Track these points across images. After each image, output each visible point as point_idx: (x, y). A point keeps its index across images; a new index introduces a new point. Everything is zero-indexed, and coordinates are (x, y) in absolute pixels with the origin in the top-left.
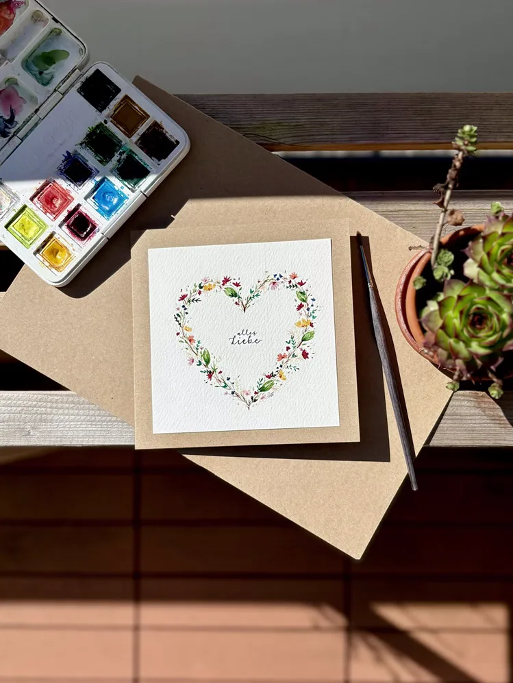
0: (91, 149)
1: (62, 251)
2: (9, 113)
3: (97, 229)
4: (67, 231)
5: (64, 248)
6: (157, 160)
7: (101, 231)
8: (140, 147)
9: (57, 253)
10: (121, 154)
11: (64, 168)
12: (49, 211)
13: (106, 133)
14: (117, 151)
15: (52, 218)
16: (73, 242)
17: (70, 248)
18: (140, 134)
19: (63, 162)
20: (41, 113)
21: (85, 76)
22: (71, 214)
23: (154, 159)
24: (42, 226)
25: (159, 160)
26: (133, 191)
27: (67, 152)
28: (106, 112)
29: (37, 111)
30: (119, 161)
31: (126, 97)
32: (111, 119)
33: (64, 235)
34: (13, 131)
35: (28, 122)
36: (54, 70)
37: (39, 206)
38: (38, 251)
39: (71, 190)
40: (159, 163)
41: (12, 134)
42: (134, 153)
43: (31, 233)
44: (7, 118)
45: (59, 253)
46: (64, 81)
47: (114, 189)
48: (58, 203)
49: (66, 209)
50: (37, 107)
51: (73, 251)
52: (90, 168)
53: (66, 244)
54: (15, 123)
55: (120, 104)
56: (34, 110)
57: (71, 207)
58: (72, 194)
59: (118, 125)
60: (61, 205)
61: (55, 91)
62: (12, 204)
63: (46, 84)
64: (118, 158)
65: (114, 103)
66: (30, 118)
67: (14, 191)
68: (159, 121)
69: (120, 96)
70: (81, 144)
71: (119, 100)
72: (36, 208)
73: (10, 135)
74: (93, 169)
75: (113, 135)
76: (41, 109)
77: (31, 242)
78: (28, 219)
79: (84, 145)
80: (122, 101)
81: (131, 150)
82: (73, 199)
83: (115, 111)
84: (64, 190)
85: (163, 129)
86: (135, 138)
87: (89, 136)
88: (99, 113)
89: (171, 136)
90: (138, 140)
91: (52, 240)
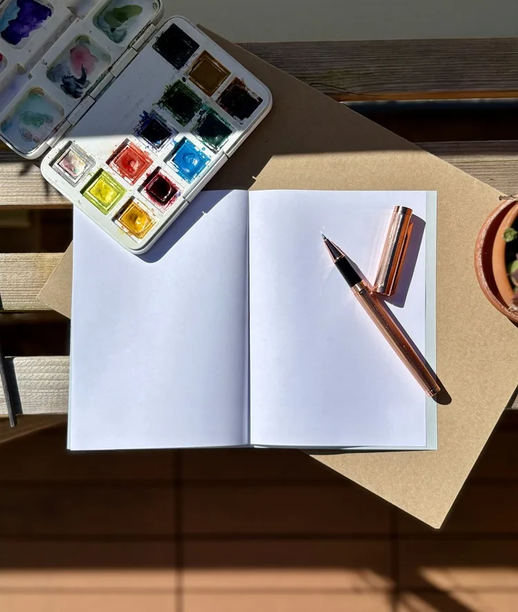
0: (169, 109)
1: (141, 217)
2: (81, 72)
3: (178, 192)
4: (147, 196)
5: (143, 213)
6: (239, 119)
7: (182, 195)
8: (221, 106)
9: (136, 218)
10: (201, 113)
11: (142, 129)
12: (127, 175)
13: (185, 91)
14: (197, 111)
15: (130, 182)
16: (153, 207)
17: (151, 214)
18: (221, 92)
19: (140, 122)
20: (115, 71)
21: (161, 31)
22: (150, 177)
23: (236, 117)
24: (120, 191)
25: (242, 119)
26: (215, 153)
27: (144, 112)
28: (184, 69)
29: (110, 69)
30: (199, 121)
31: (205, 53)
32: (189, 77)
33: (143, 200)
34: (85, 91)
35: (101, 80)
36: (126, 26)
37: (116, 169)
38: (116, 217)
39: (150, 152)
40: (242, 122)
41: (84, 94)
42: (215, 112)
43: (108, 198)
44: (78, 77)
45: (139, 219)
46: (137, 37)
47: (195, 150)
48: (136, 166)
49: (145, 173)
50: (110, 65)
51: (153, 217)
52: (169, 129)
53: (145, 209)
54: (87, 83)
55: (198, 61)
56: (107, 68)
57: (150, 170)
58: (150, 157)
59: (198, 83)
60: (139, 168)
61: (129, 47)
62: (87, 168)
63: (118, 40)
64: (199, 117)
65: (192, 60)
66: (103, 76)
67: (89, 154)
68: (240, 78)
69: (198, 52)
70: (158, 104)
71: (197, 56)
72: (112, 171)
73: (83, 95)
74: (172, 129)
75: (193, 93)
76: (114, 67)
77: (108, 207)
78: (104, 184)
79: (161, 104)
80: (200, 57)
81: (211, 109)
82: (152, 162)
83: (193, 68)
84: (142, 152)
85: (245, 86)
86: (216, 96)
87: (166, 95)
88: (177, 70)
89: (253, 93)
90: (219, 98)
91: (131, 205)
